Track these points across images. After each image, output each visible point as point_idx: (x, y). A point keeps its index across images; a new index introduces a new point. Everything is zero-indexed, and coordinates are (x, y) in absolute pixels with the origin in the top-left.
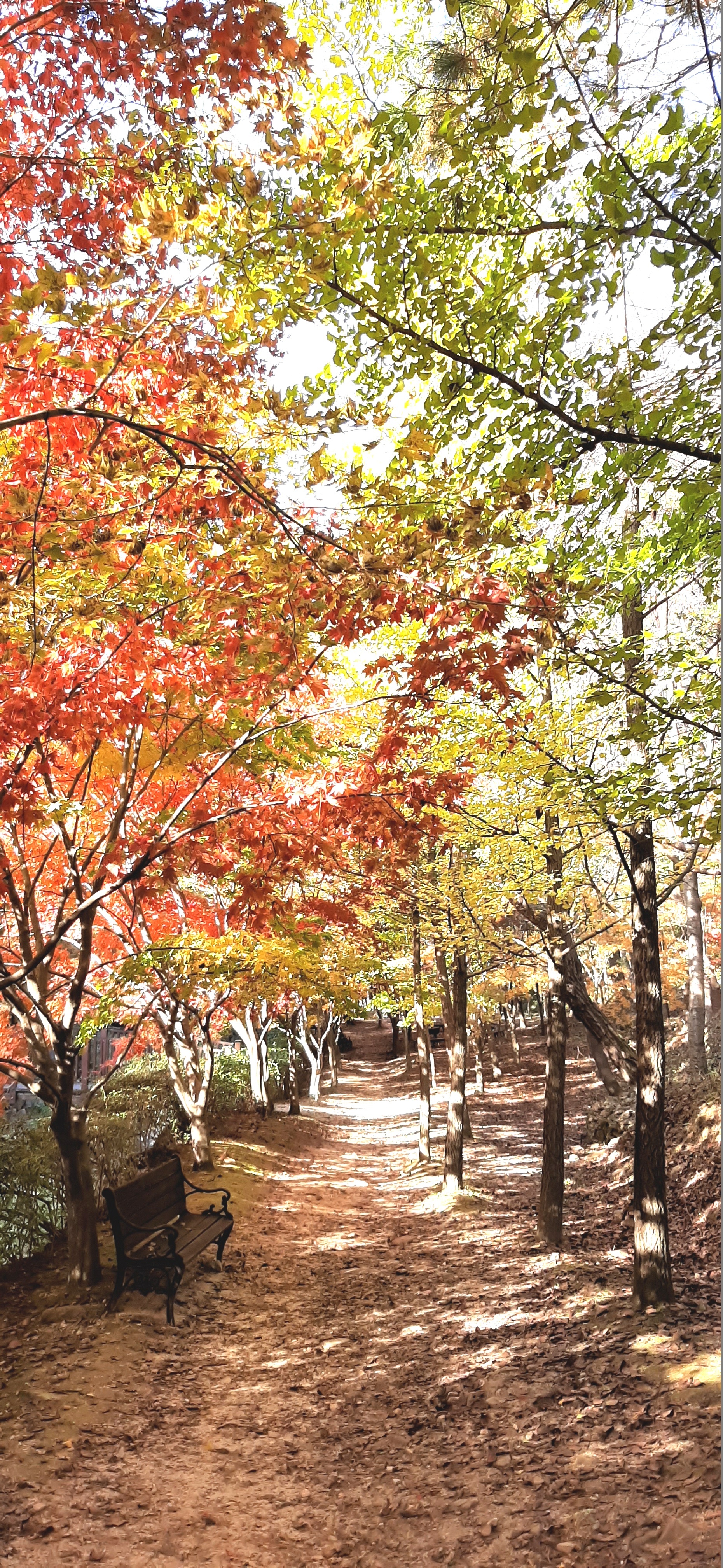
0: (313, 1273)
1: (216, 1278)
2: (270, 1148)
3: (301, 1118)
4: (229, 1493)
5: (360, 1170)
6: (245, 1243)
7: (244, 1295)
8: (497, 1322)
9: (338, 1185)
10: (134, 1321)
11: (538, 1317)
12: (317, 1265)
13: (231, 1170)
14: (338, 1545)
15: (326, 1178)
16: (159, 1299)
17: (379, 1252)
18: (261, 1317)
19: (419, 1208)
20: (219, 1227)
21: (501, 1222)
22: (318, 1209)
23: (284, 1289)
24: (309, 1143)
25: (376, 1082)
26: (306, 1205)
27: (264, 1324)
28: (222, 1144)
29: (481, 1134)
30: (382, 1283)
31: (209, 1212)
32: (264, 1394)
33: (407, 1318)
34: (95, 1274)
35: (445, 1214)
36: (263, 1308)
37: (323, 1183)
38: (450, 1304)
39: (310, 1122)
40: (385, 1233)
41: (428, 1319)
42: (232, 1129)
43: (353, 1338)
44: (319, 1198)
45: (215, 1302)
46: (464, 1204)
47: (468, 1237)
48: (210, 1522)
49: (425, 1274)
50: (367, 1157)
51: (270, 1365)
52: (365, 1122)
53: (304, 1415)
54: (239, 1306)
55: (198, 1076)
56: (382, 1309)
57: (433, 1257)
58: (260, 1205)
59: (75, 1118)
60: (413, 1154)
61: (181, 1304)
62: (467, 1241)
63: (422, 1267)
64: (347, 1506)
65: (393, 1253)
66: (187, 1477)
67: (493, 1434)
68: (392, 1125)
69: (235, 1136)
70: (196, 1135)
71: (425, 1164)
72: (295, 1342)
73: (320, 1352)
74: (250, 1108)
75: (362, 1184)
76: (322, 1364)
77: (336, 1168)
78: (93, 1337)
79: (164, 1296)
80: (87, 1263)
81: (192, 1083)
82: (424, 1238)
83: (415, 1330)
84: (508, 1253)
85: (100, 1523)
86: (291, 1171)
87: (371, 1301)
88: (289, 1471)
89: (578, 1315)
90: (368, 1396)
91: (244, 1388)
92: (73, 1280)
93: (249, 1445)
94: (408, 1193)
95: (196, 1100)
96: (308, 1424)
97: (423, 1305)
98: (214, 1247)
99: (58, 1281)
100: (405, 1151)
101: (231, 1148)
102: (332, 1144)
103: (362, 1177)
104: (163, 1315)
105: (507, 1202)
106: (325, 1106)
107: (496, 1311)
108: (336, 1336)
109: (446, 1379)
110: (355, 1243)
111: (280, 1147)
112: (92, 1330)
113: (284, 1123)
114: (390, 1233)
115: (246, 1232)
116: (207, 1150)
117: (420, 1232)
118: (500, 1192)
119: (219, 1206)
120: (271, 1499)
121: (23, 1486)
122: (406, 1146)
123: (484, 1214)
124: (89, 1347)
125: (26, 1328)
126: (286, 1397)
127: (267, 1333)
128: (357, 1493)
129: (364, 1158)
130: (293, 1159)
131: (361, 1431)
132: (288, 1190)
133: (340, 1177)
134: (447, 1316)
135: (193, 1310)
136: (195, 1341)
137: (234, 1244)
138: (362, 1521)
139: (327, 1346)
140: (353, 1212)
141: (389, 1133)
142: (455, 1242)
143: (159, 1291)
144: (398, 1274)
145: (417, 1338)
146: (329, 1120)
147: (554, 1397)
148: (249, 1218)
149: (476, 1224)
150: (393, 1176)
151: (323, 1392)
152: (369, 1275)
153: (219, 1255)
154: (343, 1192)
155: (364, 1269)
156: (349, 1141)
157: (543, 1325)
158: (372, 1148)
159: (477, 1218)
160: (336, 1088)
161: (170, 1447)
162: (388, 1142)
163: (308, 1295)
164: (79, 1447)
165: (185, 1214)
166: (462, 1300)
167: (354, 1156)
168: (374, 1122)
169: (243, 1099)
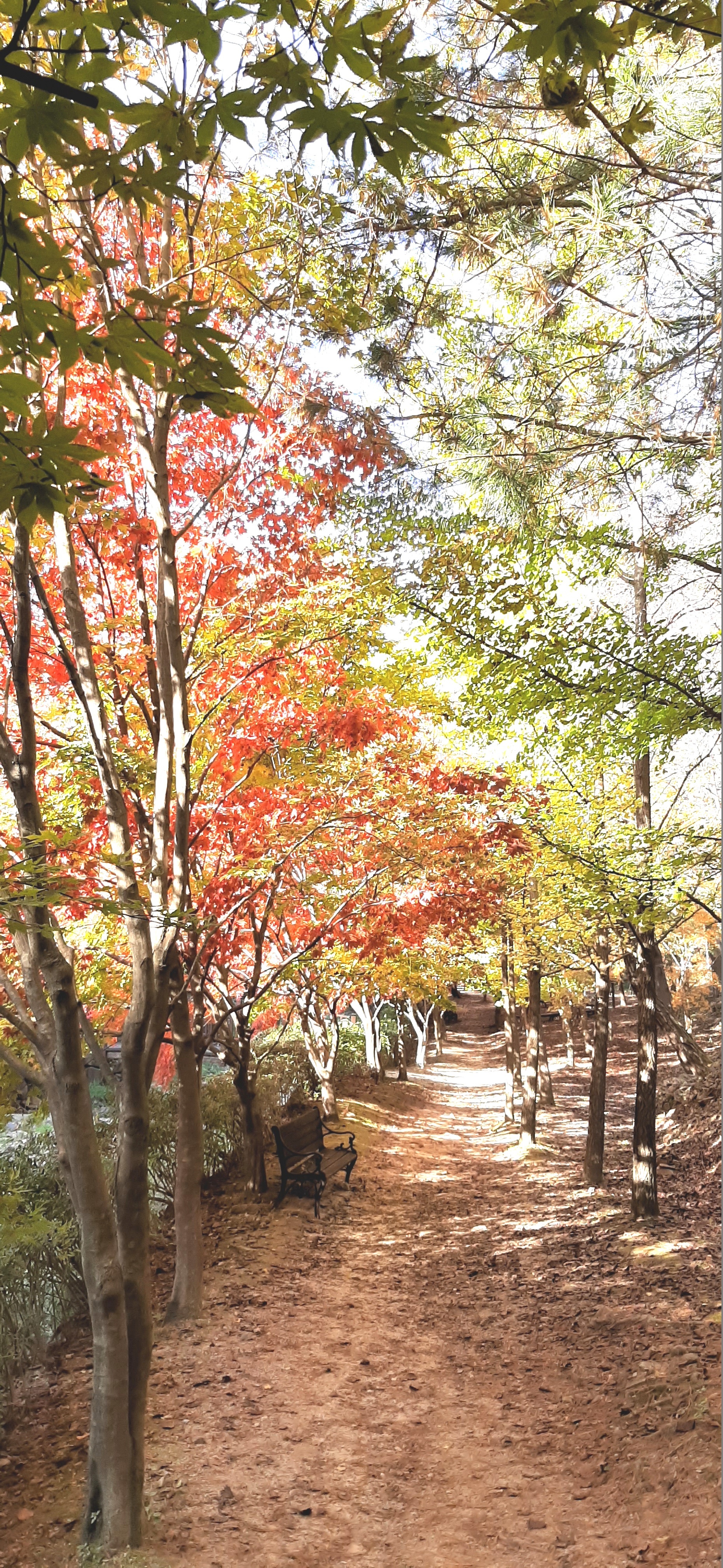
0: (414, 1195)
1: (347, 1194)
2: (383, 1106)
3: (407, 1083)
4: (361, 1296)
5: (456, 1128)
6: (365, 1174)
7: (366, 1205)
8: (538, 1226)
9: (436, 1137)
10: (293, 1214)
11: (567, 1224)
12: (418, 1190)
13: (352, 1122)
14: (422, 1317)
15: (427, 1132)
16: (309, 1202)
17: (464, 1185)
18: (378, 1218)
19: (500, 1157)
20: (348, 1158)
21: (561, 1169)
22: (419, 1154)
23: (394, 1203)
24: (413, 1104)
25: (478, 1054)
26: (410, 1151)
27: (379, 1222)
28: (345, 1102)
29: (563, 1103)
30: (463, 1203)
31: (340, 1149)
32: (380, 1257)
33: (478, 1221)
34: (263, 1186)
35: (519, 1162)
36: (381, 1212)
37: (425, 1135)
38: (508, 1215)
39: (416, 1088)
40: (470, 1173)
41: (492, 1223)
42: (351, 1090)
43: (440, 1231)
44: (421, 1146)
45: (345, 1208)
46: (534, 1155)
47: (532, 1178)
48: (352, 1306)
49: (496, 1199)
50: (463, 1118)
51: (384, 1243)
52: (465, 1089)
53: (406, 1266)
54: (362, 1212)
55: (327, 1048)
56: (461, 1216)
57: (504, 1189)
58: (375, 1149)
59: (249, 1078)
60: (500, 1117)
61: (323, 1207)
62: (531, 1180)
63: (495, 1194)
64: (429, 1304)
65: (474, 1185)
66: (336, 1288)
67: (520, 1277)
68: (487, 1093)
69: (354, 1096)
70: (326, 1094)
71: (509, 1125)
72: (400, 1232)
73: (417, 1237)
74: (365, 1073)
75: (456, 1138)
76: (418, 1243)
77: (436, 1125)
78: (268, 1223)
79: (313, 1201)
80: (258, 1178)
81: (322, 1054)
82: (500, 1177)
83: (483, 1228)
84: (560, 1187)
85: (291, 1304)
86: (399, 1125)
87: (454, 1212)
88: (396, 1289)
89: (593, 1223)
90: (446, 1259)
91: (368, 1253)
92: (248, 1188)
93: (372, 1278)
94: (493, 1146)
95: (325, 1066)
96: (408, 1270)
97: (489, 1216)
98: (343, 1173)
99: (235, 1190)
100: (495, 1114)
101: (351, 1105)
102: (434, 1106)
103: (456, 1132)
104: (312, 1212)
105: (572, 1155)
106: (431, 1074)
107: (540, 1220)
108: (427, 1229)
109: (497, 1253)
110: (446, 1178)
111: (390, 1106)
112: (267, 1218)
113: (395, 1087)
114: (475, 1173)
115: (365, 1166)
116: (334, 1106)
117: (497, 1173)
118: (567, 1148)
119: (346, 1145)
120: (386, 1299)
121: (245, 1286)
122: (496, 1110)
123: (549, 1163)
124: (267, 1228)
125: (221, 1217)
126: (394, 1258)
127: (382, 1227)
128: (435, 1298)
129: (460, 1118)
130: (401, 1117)
131: (440, 1275)
132: (397, 1139)
133: (439, 1131)
134: (506, 1222)
135: (331, 1211)
136: (334, 1228)
137: (356, 1174)
138: (437, 1309)
139: (422, 1234)
140: (448, 1158)
141: (483, 1099)
142: (522, 1180)
143: (309, 1197)
144: (476, 1197)
145: (482, 1232)
146: (432, 1086)
147: (561, 1261)
148: (367, 1157)
149: (541, 1169)
150: (482, 1134)
151: (417, 1256)
152: (454, 1198)
153: (347, 1179)
154: (441, 1143)
155: (451, 1194)
156: (448, 1104)
157: (569, 1228)
158: (468, 1111)
159: (543, 1165)
160: (441, 1058)
161: (325, 1276)
162: (481, 1106)
163: (410, 1207)
164: (272, 1273)
165: (322, 1148)
166: (518, 1213)
167: (452, 1116)
168: (472, 1090)
169: (358, 1066)
